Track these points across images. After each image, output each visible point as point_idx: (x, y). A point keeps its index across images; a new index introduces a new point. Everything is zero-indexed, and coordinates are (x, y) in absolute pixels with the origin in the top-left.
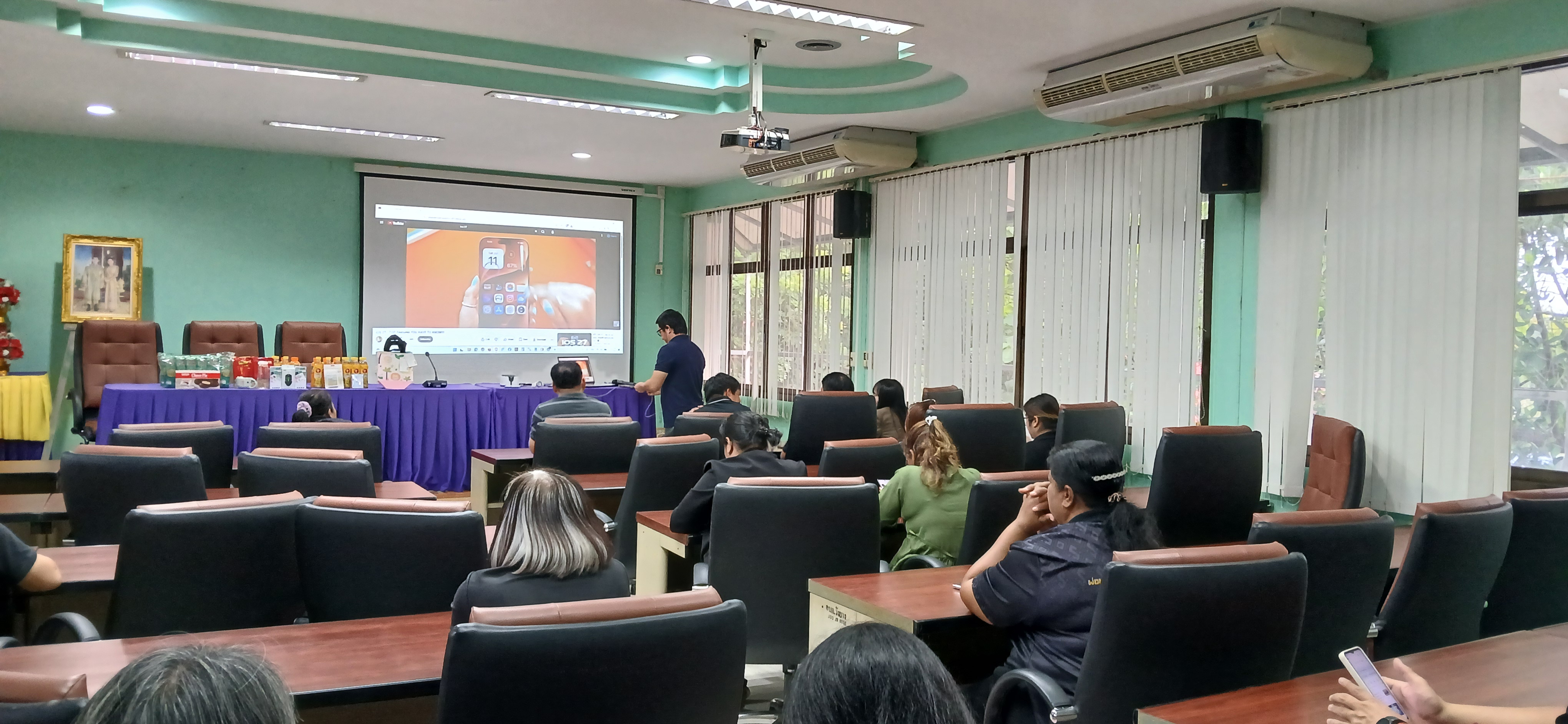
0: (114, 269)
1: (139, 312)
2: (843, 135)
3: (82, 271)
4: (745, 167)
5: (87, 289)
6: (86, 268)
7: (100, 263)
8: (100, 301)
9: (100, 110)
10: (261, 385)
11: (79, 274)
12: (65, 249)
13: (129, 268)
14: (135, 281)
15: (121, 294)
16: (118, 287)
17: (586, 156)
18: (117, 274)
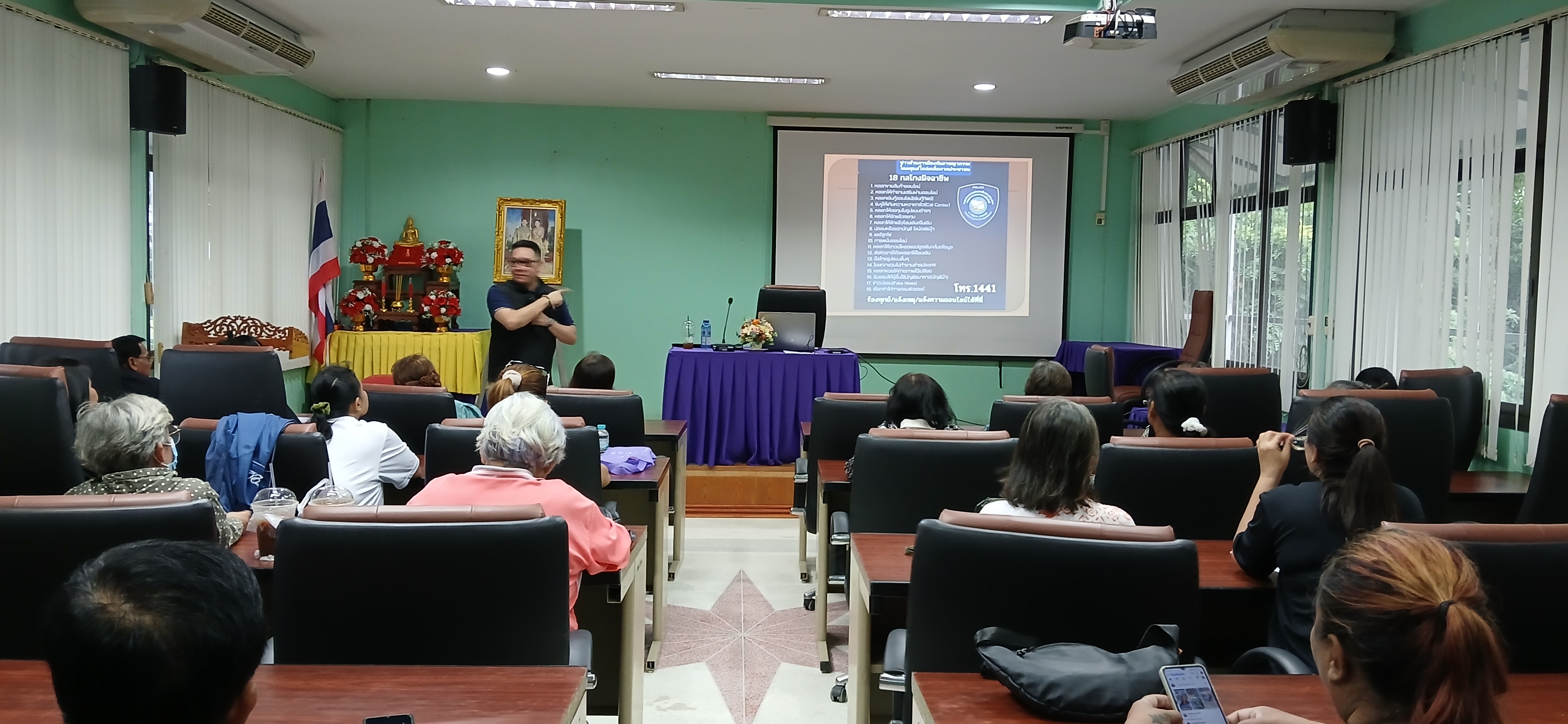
0: (540, 231)
2: (1279, 23)
3: (512, 232)
4: (1173, 83)
6: (516, 229)
7: (528, 225)
9: (498, 72)
11: (510, 236)
12: (497, 212)
15: (546, 254)
16: (543, 248)
17: (990, 87)
18: (543, 237)
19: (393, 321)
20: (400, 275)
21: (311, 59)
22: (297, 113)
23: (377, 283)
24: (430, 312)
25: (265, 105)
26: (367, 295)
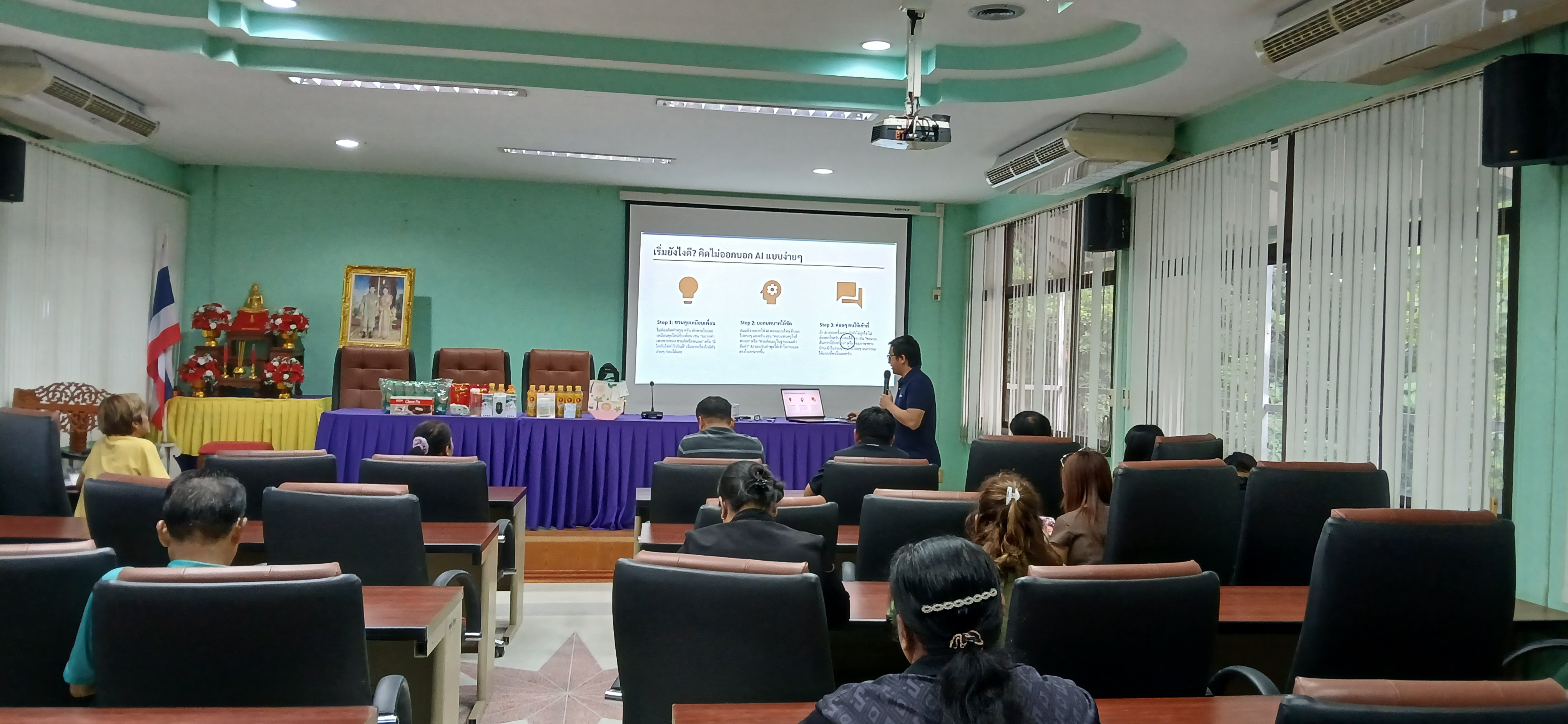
0: (388, 299)
1: (408, 339)
2: (1073, 126)
3: (359, 299)
4: (989, 174)
5: (363, 317)
6: (364, 296)
7: (376, 292)
8: (374, 329)
9: (348, 144)
10: (472, 412)
11: (357, 303)
12: (345, 279)
13: (402, 296)
14: (406, 309)
15: (394, 322)
16: (391, 315)
17: (828, 172)
18: (391, 303)
19: (235, 387)
20: (242, 341)
21: (156, 129)
22: (141, 179)
23: (219, 349)
24: (272, 378)
25: (108, 171)
26: (208, 361)
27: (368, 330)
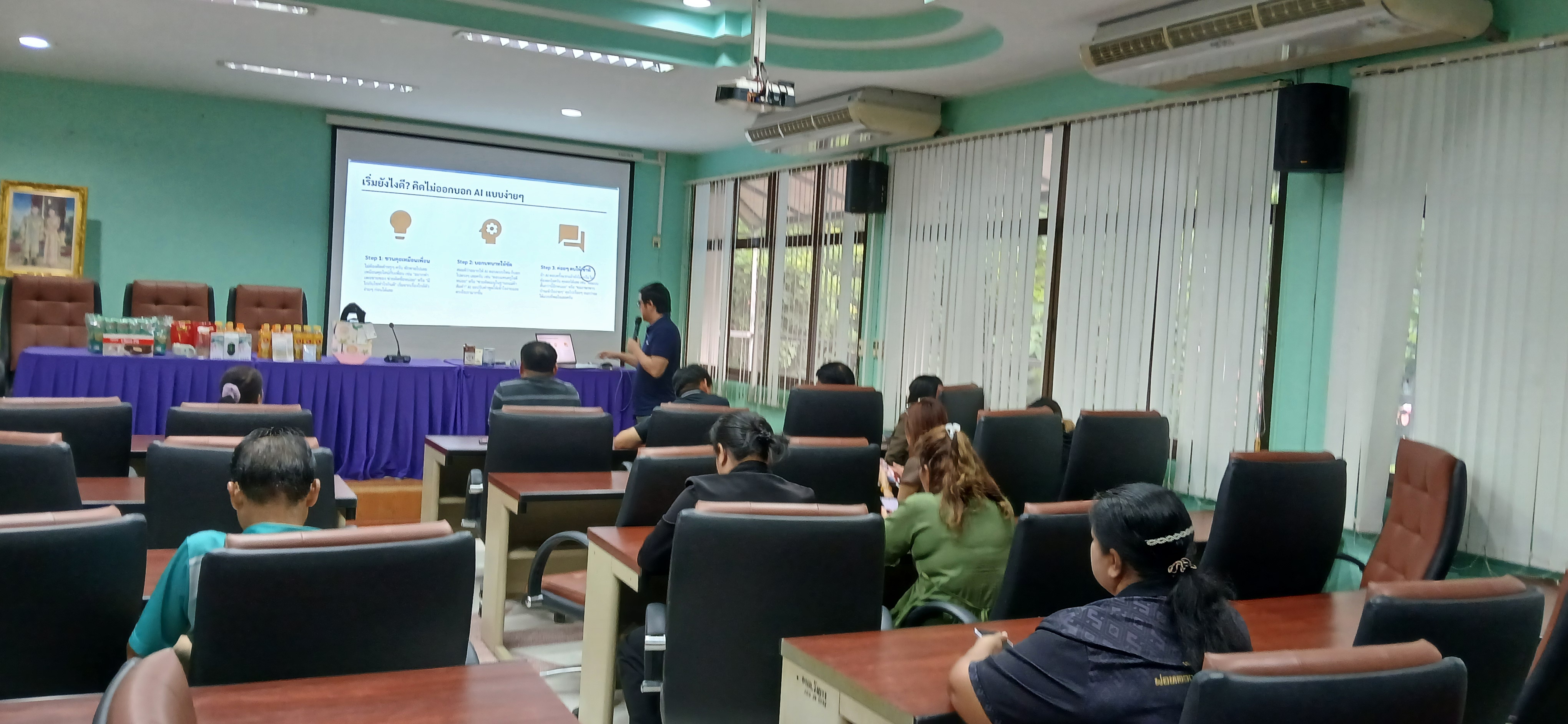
0: (55, 220)
1: (81, 268)
2: (859, 97)
3: (20, 220)
4: (750, 132)
5: (24, 241)
6: (25, 218)
7: (40, 213)
8: (38, 256)
9: (34, 43)
10: (200, 354)
11: (17, 224)
14: (79, 234)
15: (63, 248)
16: (59, 240)
17: (576, 114)
18: (59, 226)
27: (30, 255)
